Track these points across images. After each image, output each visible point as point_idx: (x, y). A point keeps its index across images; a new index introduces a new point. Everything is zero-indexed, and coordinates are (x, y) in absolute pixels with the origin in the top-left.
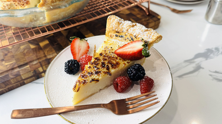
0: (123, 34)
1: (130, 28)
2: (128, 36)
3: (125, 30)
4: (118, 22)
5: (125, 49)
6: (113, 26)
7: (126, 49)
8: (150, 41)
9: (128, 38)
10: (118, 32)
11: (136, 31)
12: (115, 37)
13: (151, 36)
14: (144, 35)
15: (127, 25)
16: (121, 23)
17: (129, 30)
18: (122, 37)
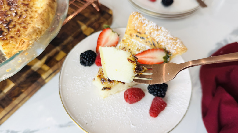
0: (145, 36)
1: (153, 31)
2: (150, 40)
3: (147, 33)
4: (142, 22)
5: (143, 57)
6: (135, 25)
7: (145, 57)
8: (173, 52)
9: (149, 42)
10: (140, 33)
11: (160, 37)
12: (135, 37)
13: (175, 46)
14: (168, 44)
15: (151, 28)
16: (144, 23)
17: (152, 34)
18: (143, 38)
